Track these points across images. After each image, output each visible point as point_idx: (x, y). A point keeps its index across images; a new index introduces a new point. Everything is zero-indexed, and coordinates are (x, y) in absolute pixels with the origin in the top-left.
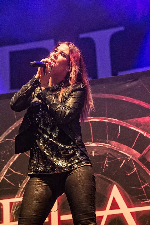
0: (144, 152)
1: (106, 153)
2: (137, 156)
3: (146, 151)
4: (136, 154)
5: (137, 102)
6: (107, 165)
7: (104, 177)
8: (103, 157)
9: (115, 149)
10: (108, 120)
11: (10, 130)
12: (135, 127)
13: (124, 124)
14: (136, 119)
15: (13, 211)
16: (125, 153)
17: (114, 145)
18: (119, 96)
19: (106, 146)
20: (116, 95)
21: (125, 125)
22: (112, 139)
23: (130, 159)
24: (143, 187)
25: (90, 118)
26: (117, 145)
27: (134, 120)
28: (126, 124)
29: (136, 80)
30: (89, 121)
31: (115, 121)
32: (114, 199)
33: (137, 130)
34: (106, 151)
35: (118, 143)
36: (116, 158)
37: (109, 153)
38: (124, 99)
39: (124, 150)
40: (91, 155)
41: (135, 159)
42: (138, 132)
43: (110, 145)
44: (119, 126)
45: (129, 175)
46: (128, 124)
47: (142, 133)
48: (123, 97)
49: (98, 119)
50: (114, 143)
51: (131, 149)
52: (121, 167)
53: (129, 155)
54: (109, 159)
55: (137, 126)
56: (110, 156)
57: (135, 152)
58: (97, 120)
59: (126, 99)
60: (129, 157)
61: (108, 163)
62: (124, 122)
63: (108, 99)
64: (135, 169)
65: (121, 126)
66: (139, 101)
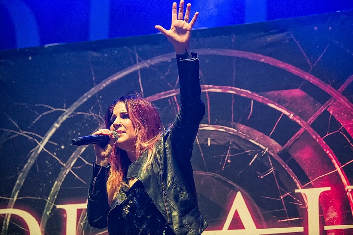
0: (289, 143)
1: (229, 142)
2: (276, 150)
3: (291, 142)
4: (276, 146)
5: (282, 65)
6: (229, 161)
7: (223, 178)
8: (225, 148)
9: (244, 137)
10: (235, 91)
11: (84, 98)
12: (277, 104)
13: (260, 98)
14: (279, 92)
15: (81, 222)
16: (258, 144)
17: (242, 130)
18: (254, 54)
19: (229, 130)
20: (251, 53)
21: (260, 100)
22: (240, 120)
23: (265, 153)
24: (282, 198)
25: (207, 86)
26: (247, 130)
27: (276, 93)
28: (263, 99)
29: (282, 31)
30: (207, 91)
31: (246, 93)
32: (236, 212)
33: (279, 109)
34: (228, 139)
35: (249, 128)
36: (244, 151)
37: (234, 143)
38: (263, 60)
39: (257, 139)
40: (205, 143)
41: (273, 154)
42: (281, 113)
43: (235, 130)
44: (252, 102)
45: (262, 177)
46: (267, 99)
47: (287, 113)
48: (260, 56)
49: (220, 89)
50: (242, 127)
51: (268, 137)
52: (250, 164)
53: (264, 148)
54: (233, 151)
55: (280, 102)
56: (235, 147)
57: (273, 142)
58: (219, 91)
59: (265, 59)
60: (264, 150)
61: (231, 158)
62: (260, 95)
63: (237, 58)
64: (272, 170)
65: (255, 102)
66: (286, 64)
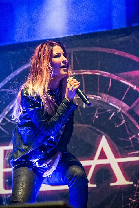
0: (133, 105)
1: (96, 105)
2: (126, 109)
3: (135, 104)
4: (126, 107)
5: (128, 56)
6: (97, 117)
7: (94, 128)
8: (94, 109)
9: (106, 102)
10: (100, 73)
11: (6, 80)
12: (126, 80)
13: (115, 77)
14: (127, 73)
16: (115, 106)
17: (104, 97)
18: (111, 50)
19: (97, 98)
20: (109, 49)
22: (103, 91)
23: (119, 111)
24: (130, 139)
25: (82, 70)
26: (108, 97)
27: (125, 74)
28: (117, 78)
29: (128, 34)
30: (82, 73)
31: (106, 74)
32: (102, 149)
33: (127, 83)
34: (96, 103)
36: (105, 110)
37: (99, 105)
38: (116, 53)
39: (114, 103)
40: (82, 106)
41: (124, 112)
42: (128, 86)
43: (100, 98)
44: (111, 80)
45: (117, 127)
46: (119, 77)
47: (132, 86)
48: (115, 50)
49: (90, 72)
50: (105, 95)
51: (121, 102)
52: (110, 118)
53: (118, 108)
54: (99, 111)
55: (128, 79)
56: (100, 108)
57: (124, 104)
58: (90, 73)
59: (118, 53)
60: (119, 109)
61: (98, 115)
62: (115, 75)
63: (101, 53)
64: (124, 121)
65: (113, 80)
66: (131, 55)
